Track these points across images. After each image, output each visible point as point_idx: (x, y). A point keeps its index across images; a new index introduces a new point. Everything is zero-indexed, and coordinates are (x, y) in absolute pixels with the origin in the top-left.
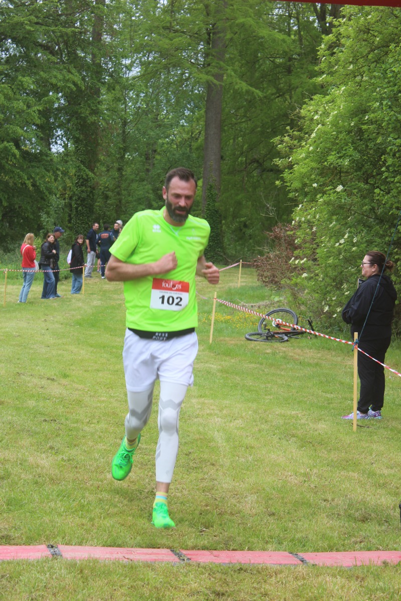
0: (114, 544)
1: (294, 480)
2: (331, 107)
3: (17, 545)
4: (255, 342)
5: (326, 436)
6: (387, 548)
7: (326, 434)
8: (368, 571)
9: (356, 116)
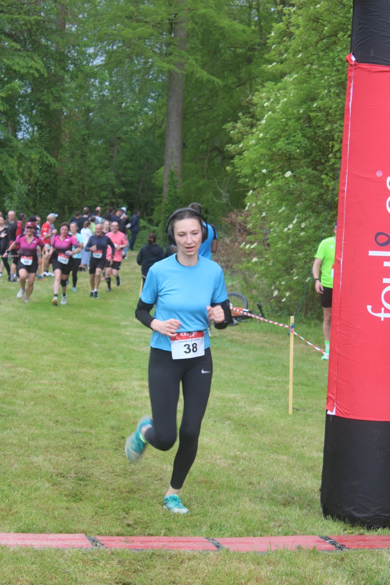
1: (223, 463)
2: (282, 94)
5: (261, 419)
6: (304, 532)
7: (262, 416)
8: (282, 557)
9: (306, 103)
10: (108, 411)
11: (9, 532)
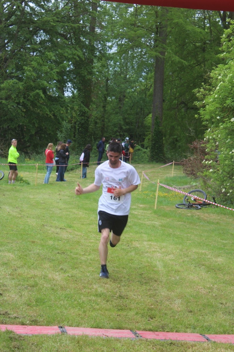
0: (97, 327)
1: (203, 291)
2: (228, 72)
3: (41, 326)
4: (181, 209)
5: (223, 266)
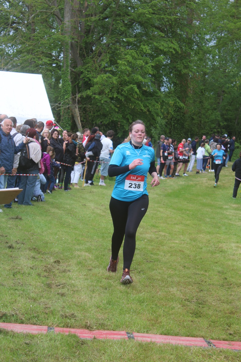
0: (168, 334)
3: (108, 330)
10: (216, 261)
11: (156, 334)
